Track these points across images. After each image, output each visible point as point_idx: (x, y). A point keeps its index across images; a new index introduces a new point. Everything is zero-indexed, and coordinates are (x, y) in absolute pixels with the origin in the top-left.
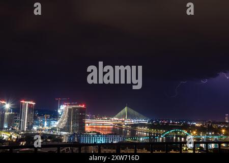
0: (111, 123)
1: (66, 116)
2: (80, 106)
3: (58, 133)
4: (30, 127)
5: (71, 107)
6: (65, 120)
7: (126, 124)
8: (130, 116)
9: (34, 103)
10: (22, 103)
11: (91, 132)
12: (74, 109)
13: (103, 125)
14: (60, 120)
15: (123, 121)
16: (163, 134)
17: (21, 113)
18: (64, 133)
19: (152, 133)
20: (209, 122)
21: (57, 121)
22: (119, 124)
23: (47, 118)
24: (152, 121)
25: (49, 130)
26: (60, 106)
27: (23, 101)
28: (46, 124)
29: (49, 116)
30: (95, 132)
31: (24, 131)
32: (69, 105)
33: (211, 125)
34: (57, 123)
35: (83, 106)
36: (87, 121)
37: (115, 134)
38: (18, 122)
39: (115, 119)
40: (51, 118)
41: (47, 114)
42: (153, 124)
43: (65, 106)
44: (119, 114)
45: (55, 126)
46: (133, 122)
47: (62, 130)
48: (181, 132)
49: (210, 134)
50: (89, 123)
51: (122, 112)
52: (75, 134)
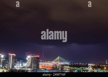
0: (52, 64)
1: (30, 61)
2: (37, 56)
3: (26, 69)
4: (13, 66)
5: (33, 57)
6: (30, 63)
7: (59, 64)
8: (61, 61)
9: (15, 55)
10: (9, 55)
11: (42, 69)
12: (34, 57)
13: (48, 65)
14: (27, 63)
15: (57, 63)
16: (76, 69)
17: (9, 59)
18: (29, 69)
19: (71, 69)
20: (98, 64)
21: (26, 63)
22: (55, 65)
23: (21, 62)
24: (71, 63)
25: (22, 68)
26: (27, 56)
27: (10, 54)
28: (21, 65)
29: (22, 61)
30: (44, 69)
31: (10, 68)
32: (32, 56)
33: (99, 65)
34: (26, 64)
35: (38, 56)
36: (40, 63)
37: (54, 70)
38: (7, 64)
39: (54, 62)
40: (23, 62)
41: (21, 60)
42: (72, 65)
43: (30, 56)
44: (55, 60)
45: (25, 66)
46: (62, 63)
47: (28, 68)
48: (85, 69)
49: (99, 69)
50: (41, 64)
51: (57, 59)
52: (34, 69)
